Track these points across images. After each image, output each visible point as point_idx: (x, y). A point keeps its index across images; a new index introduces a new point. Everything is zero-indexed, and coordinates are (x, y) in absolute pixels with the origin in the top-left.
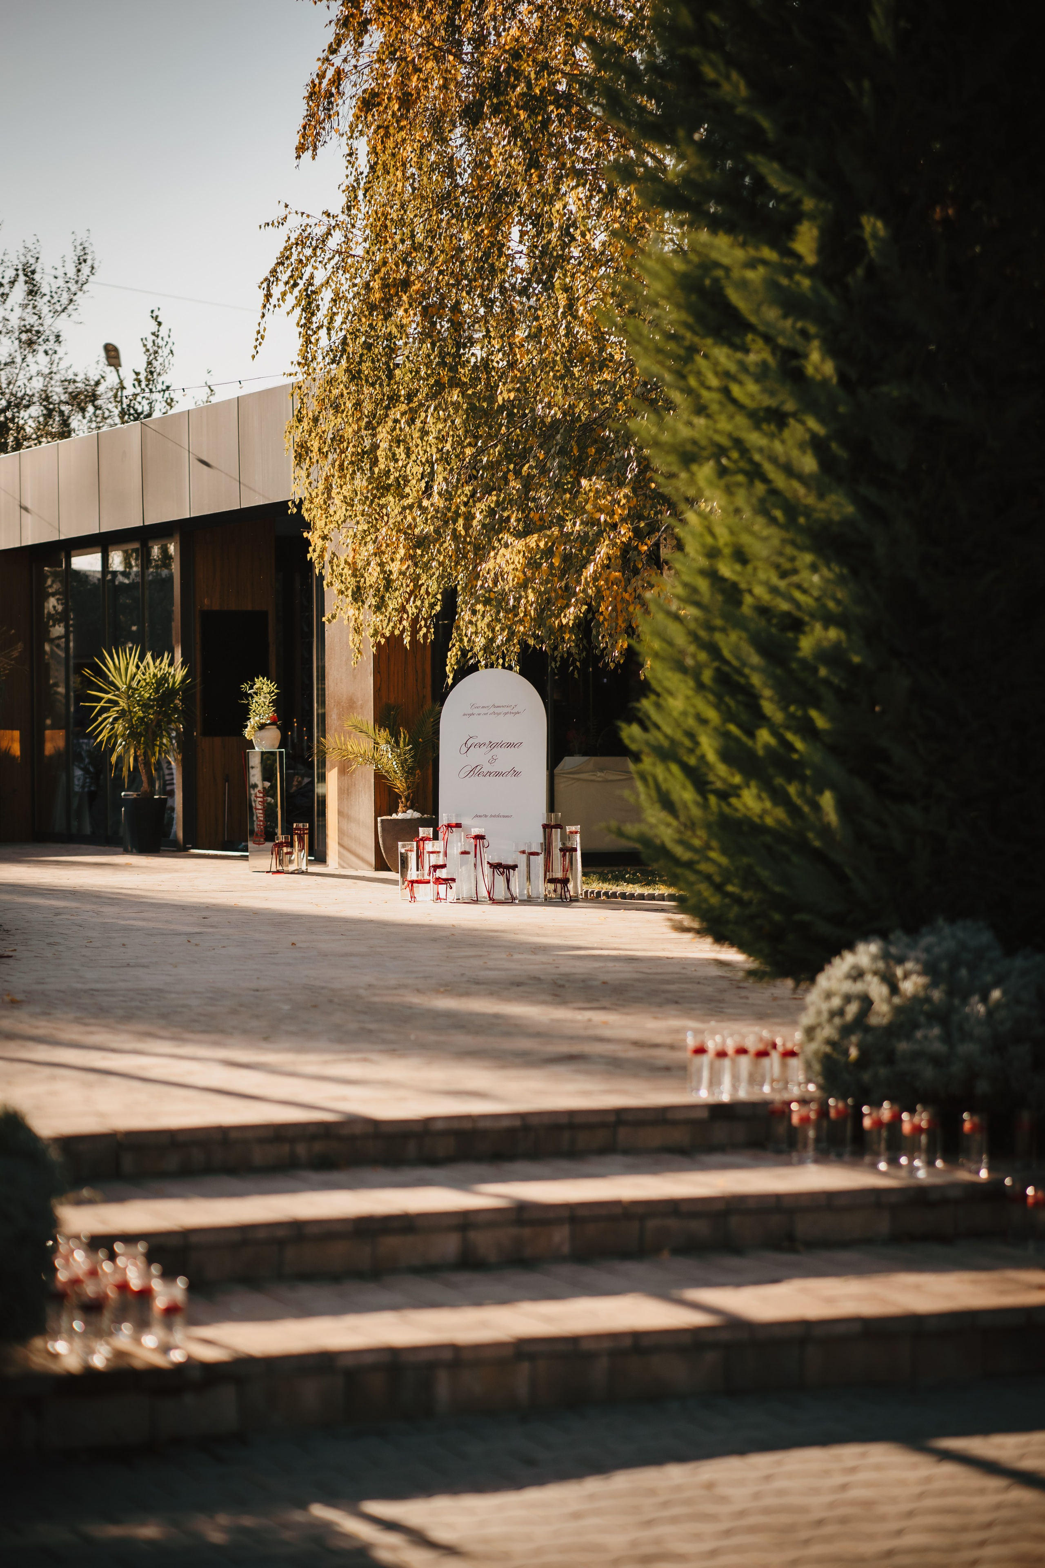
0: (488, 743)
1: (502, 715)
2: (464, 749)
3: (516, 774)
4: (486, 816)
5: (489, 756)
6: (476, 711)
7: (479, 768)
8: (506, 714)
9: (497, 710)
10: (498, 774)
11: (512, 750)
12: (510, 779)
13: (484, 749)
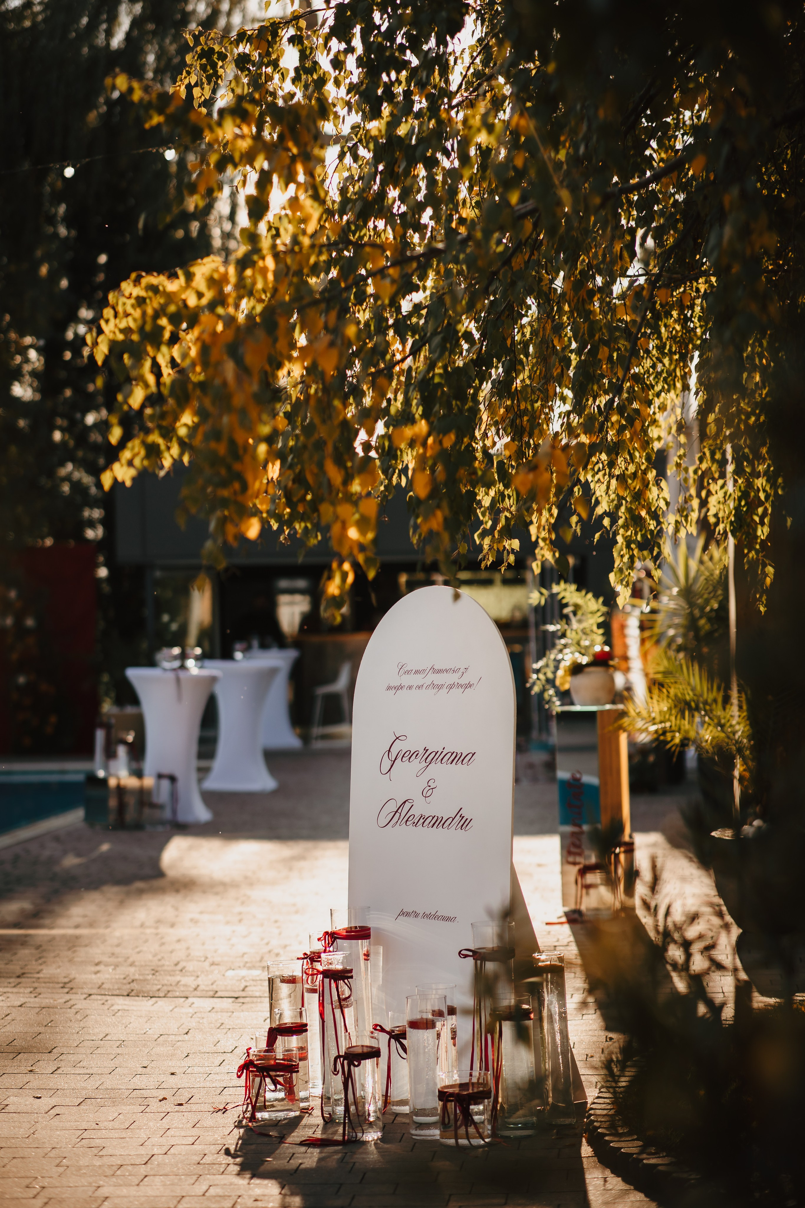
0: (422, 751)
1: (444, 690)
2: (387, 764)
3: (464, 823)
4: (416, 915)
5: (422, 783)
6: (407, 680)
7: (407, 806)
8: (451, 687)
9: (439, 679)
10: (437, 822)
11: (457, 768)
12: (452, 834)
13: (417, 764)
